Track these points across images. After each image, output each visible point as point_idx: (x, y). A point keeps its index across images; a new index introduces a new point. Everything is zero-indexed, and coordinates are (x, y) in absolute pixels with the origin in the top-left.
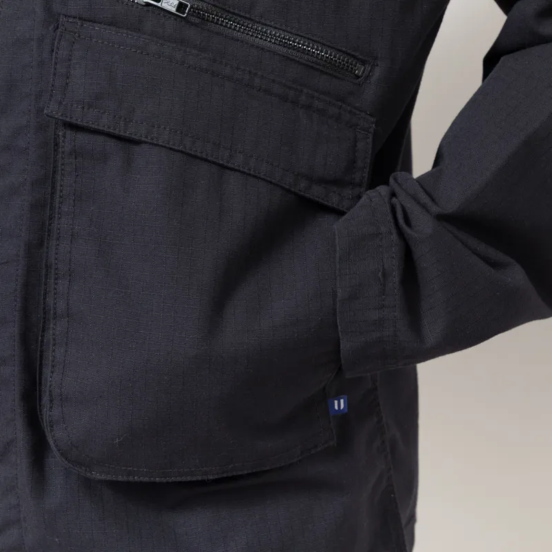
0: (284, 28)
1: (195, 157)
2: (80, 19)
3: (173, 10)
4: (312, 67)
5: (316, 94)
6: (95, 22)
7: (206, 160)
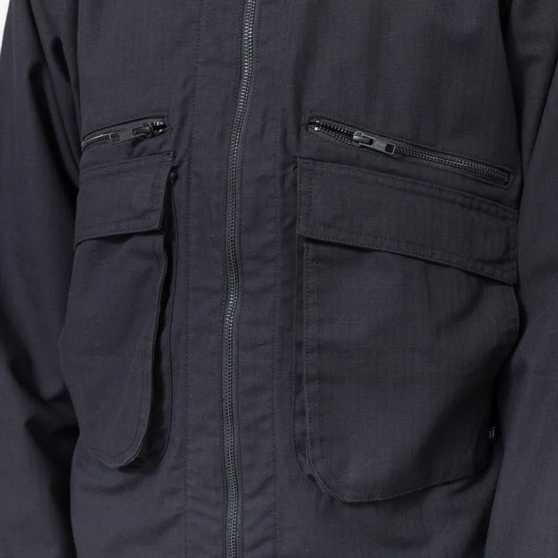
0: (460, 155)
1: (409, 257)
2: (312, 160)
3: (383, 150)
4: (480, 181)
5: (483, 199)
6: (324, 161)
7: (416, 258)
